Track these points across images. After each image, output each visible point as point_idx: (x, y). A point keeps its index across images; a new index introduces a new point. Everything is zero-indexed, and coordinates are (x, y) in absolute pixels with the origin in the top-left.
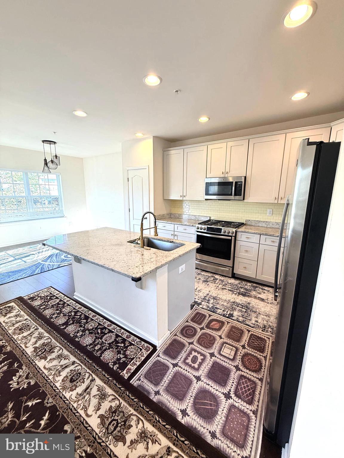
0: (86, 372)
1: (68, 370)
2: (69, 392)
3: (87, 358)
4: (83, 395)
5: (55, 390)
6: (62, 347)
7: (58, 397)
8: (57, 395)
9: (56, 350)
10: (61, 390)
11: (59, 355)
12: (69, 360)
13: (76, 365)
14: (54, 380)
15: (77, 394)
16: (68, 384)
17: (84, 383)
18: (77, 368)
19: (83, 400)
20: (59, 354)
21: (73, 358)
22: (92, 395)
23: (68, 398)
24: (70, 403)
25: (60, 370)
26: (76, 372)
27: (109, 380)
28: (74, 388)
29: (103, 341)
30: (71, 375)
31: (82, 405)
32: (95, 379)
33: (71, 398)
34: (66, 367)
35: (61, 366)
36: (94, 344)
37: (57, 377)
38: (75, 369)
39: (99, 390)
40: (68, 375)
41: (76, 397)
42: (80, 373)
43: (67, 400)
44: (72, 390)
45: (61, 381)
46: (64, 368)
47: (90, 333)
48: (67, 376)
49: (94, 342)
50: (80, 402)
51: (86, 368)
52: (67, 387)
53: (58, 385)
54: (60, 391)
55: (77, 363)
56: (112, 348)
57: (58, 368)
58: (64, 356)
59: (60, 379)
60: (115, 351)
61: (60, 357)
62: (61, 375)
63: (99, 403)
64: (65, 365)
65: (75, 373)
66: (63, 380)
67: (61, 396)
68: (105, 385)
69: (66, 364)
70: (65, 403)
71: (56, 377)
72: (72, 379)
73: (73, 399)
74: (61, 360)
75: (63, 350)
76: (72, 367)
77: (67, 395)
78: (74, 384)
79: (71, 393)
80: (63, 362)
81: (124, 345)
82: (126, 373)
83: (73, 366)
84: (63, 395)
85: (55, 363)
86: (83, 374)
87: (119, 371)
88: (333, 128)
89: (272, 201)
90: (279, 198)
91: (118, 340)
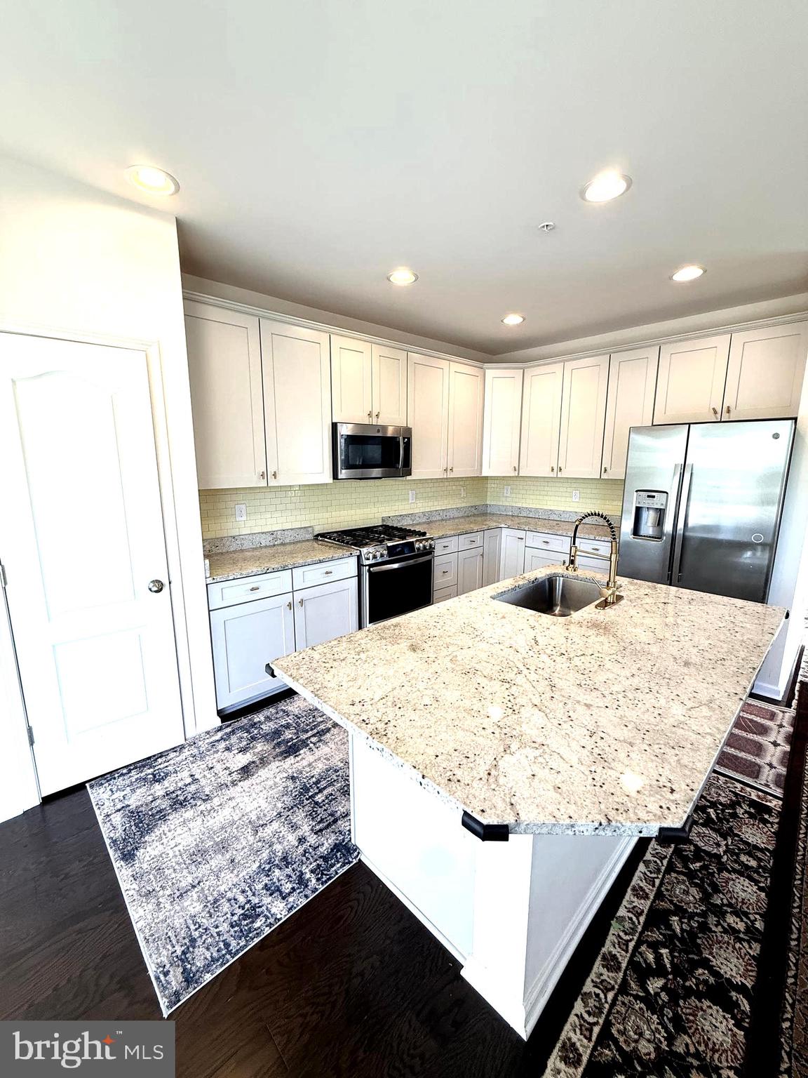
3: (797, 877)
29: (725, 853)
36: (746, 870)
49: (740, 873)
56: (731, 830)
60: (734, 823)
82: (771, 802)
87: (776, 814)
88: (487, 371)
89: (439, 474)
90: (449, 470)
91: (699, 819)
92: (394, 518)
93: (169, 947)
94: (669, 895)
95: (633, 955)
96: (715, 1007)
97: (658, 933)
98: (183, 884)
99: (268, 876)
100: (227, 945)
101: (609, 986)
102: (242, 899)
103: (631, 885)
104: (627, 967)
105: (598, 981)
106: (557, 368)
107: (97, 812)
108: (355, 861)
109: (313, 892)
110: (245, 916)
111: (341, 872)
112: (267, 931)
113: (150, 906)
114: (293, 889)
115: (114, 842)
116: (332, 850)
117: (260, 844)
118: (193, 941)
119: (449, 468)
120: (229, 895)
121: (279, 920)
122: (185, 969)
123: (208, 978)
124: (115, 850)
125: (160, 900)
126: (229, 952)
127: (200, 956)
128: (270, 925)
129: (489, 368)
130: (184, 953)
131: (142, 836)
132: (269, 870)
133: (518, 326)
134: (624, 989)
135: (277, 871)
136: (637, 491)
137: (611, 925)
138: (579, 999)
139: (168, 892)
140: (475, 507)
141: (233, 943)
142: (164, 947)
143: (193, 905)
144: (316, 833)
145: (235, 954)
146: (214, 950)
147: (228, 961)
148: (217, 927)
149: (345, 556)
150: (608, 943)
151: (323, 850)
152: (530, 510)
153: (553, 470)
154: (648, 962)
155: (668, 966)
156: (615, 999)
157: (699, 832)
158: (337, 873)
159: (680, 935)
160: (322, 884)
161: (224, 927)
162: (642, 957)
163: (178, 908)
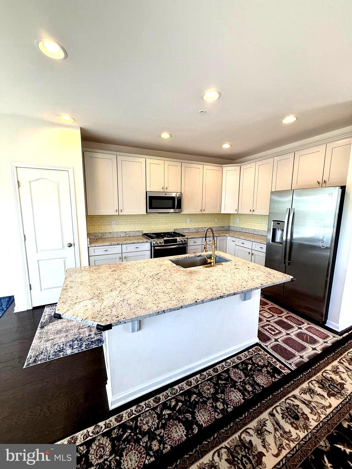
0: (285, 403)
1: (282, 422)
2: (310, 422)
3: (266, 400)
4: (312, 408)
5: (310, 439)
6: (244, 429)
7: (318, 434)
8: (315, 436)
9: (248, 438)
10: (309, 431)
11: (258, 434)
12: (268, 420)
13: (274, 412)
14: (297, 440)
15: (311, 413)
16: (301, 422)
17: (299, 406)
18: (280, 412)
19: (317, 409)
20: (256, 434)
21: (265, 415)
22: (311, 399)
23: (317, 423)
24: (322, 421)
25: (282, 432)
26: (285, 413)
27: (293, 383)
28: (305, 416)
29: (240, 382)
30: (289, 419)
31: (322, 410)
32: (293, 395)
33: (316, 420)
34: (278, 424)
35: (276, 430)
36: (244, 390)
37: (292, 436)
38: (281, 413)
39: (305, 392)
40: (289, 422)
41: (315, 414)
42: (287, 408)
43: (319, 424)
44: (307, 419)
45: (298, 431)
46: (280, 427)
47: (223, 392)
48: (292, 424)
49: (240, 391)
50: (319, 411)
51: (281, 402)
52: (304, 424)
53: (302, 435)
54: (311, 432)
55: (272, 411)
56: (252, 375)
57: (279, 435)
58: (261, 427)
59: (294, 432)
60: (257, 373)
61: (260, 432)
62: (290, 431)
63: (318, 395)
64: (274, 426)
65: (287, 414)
66: (296, 428)
67: (316, 431)
68: (300, 388)
69: (273, 424)
70: (323, 426)
71: (292, 438)
72: (293, 418)
73: (317, 418)
74: (265, 430)
75: (248, 428)
76: (279, 417)
77: (313, 424)
78: (301, 415)
79: (310, 420)
80: (269, 427)
81: (251, 364)
82: (285, 370)
83: (276, 416)
84: (314, 429)
85: (270, 439)
86: (288, 405)
87: (282, 375)
88: (224, 168)
89: (199, 212)
90: (203, 210)
91: (241, 367)
92: (179, 230)
93: (36, 352)
94: (200, 388)
95: (168, 401)
96: (182, 427)
97: (183, 398)
98: (50, 338)
99: (73, 342)
100: (49, 356)
101: (149, 406)
102: (61, 346)
103: (188, 380)
104: (161, 404)
105: (147, 403)
106: (253, 165)
107: (43, 314)
108: (100, 345)
109: (82, 350)
110: (59, 351)
111: (94, 347)
112: (62, 356)
113: (39, 341)
114: (77, 348)
115: (42, 322)
116: (96, 340)
117: (77, 333)
118: (42, 353)
119: (203, 209)
120: (59, 344)
121: (67, 355)
122: (35, 359)
123: (39, 363)
124: (41, 325)
125: (42, 340)
126: (48, 358)
127: (42, 356)
128: (63, 355)
129: (224, 167)
130: (38, 355)
131: (49, 323)
132: (74, 341)
133: (229, 148)
134: (154, 409)
135: (76, 341)
136: (273, 221)
137: (168, 389)
138: (136, 406)
139: (45, 339)
140: (223, 227)
141: (51, 356)
142: (34, 352)
143: (48, 344)
144: (95, 334)
145: (50, 359)
146: (45, 356)
147: (47, 360)
148: (50, 351)
149: (144, 242)
150: (162, 394)
151: (93, 340)
152: (246, 229)
153: (251, 211)
154: (171, 404)
155: (177, 409)
156: (148, 410)
157: (236, 372)
158: (92, 347)
159: (191, 401)
160: (86, 349)
161: (52, 352)
162: (170, 402)
163: (44, 343)
